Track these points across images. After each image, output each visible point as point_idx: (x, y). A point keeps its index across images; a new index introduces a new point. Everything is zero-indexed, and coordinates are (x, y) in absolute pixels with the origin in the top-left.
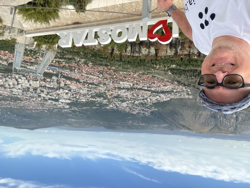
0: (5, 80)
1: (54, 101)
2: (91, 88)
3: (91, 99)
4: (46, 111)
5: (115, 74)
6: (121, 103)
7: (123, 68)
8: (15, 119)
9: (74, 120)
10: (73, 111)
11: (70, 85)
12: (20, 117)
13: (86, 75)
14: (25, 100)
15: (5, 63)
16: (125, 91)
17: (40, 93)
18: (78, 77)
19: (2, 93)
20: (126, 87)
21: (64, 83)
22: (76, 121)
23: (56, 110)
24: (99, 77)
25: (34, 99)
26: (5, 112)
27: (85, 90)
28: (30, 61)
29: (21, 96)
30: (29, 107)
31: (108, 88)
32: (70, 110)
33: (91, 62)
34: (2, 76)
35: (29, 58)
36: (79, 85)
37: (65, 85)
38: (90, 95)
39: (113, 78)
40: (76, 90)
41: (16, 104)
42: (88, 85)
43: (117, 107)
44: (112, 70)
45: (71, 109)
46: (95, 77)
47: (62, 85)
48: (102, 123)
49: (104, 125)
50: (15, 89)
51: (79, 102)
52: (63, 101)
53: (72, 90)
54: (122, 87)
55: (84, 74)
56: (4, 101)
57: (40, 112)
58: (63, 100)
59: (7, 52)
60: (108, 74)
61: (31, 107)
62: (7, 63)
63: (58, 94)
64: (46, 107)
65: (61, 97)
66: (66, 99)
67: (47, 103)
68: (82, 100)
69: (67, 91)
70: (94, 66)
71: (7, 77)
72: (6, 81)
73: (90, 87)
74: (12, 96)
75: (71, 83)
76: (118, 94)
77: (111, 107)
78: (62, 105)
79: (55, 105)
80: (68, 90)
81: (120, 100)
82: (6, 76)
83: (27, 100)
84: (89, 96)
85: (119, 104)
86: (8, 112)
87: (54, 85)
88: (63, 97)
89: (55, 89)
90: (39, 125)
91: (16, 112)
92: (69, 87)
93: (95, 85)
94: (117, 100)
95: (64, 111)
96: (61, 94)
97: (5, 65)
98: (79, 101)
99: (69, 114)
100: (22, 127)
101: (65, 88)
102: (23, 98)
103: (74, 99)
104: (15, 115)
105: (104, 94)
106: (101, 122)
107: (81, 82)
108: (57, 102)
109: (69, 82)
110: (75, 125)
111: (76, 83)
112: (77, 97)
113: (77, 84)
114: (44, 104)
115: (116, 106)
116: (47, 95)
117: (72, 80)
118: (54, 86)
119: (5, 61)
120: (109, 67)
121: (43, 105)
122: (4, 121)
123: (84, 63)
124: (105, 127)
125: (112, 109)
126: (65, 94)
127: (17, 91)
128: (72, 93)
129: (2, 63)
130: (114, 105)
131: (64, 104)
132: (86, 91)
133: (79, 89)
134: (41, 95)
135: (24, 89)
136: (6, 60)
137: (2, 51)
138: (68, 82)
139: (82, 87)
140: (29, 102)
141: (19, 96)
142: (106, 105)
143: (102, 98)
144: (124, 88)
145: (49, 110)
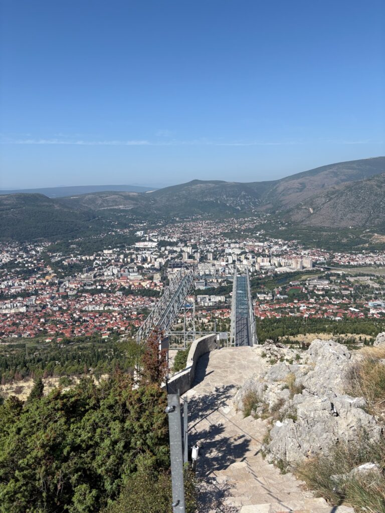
0: (255, 266)
1: (167, 241)
2: (95, 282)
3: (92, 258)
4: (178, 219)
5: (42, 327)
6: (16, 260)
7: (23, 346)
8: (227, 197)
9: (120, 207)
10: (126, 226)
11: (141, 280)
12: (219, 202)
13: (111, 308)
14: (218, 235)
15: (261, 297)
16: (9, 290)
17: (194, 252)
18: (129, 301)
19: (255, 242)
20: (9, 301)
21: (154, 281)
22: (116, 205)
23: (160, 224)
24: (81, 311)
25: (202, 239)
26: (245, 209)
27: (109, 274)
28: (223, 311)
29: (225, 242)
30: (207, 224)
31: (56, 289)
32: (133, 227)
33: (104, 339)
34: (262, 273)
35: (226, 316)
36: (123, 283)
37: (151, 278)
38: (94, 265)
39: (46, 315)
40: (129, 272)
41: (230, 226)
42: (104, 288)
43: (26, 248)
44: (51, 335)
45: (131, 229)
46: (90, 309)
47: (157, 277)
48: (56, 206)
49: (51, 204)
50: (236, 253)
51: (118, 247)
52: (149, 244)
53: (136, 269)
54: (19, 299)
55: (116, 309)
56: (250, 229)
57: (187, 216)
58: (150, 246)
59: (262, 318)
60: (61, 322)
61: (205, 223)
62: (258, 297)
63: (161, 256)
64: (180, 227)
65: (155, 253)
66: (145, 250)
67: (179, 235)
68: (111, 251)
69: (146, 266)
70: (96, 333)
71: (253, 273)
72: (253, 265)
73: (97, 284)
74: (239, 239)
75: (140, 284)
76: (27, 281)
77: (39, 246)
78: (151, 235)
79: (163, 235)
80: (144, 268)
81: (20, 267)
82: (255, 274)
83: (215, 236)
84: (96, 264)
85: (21, 257)
86: (240, 209)
87: (174, 274)
88: (150, 252)
89: (169, 266)
90: (184, 192)
91: (227, 211)
92: (143, 274)
93: (87, 291)
94: (26, 265)
95: (145, 224)
96: (156, 257)
97: (260, 293)
98: (118, 249)
99: (134, 219)
100: (213, 185)
101: (151, 271)
102: (221, 239)
103: (128, 252)
104: (228, 204)
105: (63, 274)
106: (58, 208)
107: (120, 290)
108: (161, 241)
109: (144, 285)
110: (116, 196)
111: (130, 286)
112: (122, 256)
113: (128, 284)
114: (184, 233)
115: (27, 252)
116: (182, 251)
117: (139, 290)
118: (172, 271)
119: (262, 300)
120: (59, 339)
121: (186, 231)
122: (243, 193)
123: (120, 334)
124: (47, 199)
125: (36, 242)
126: (149, 260)
127: (233, 249)
128: (135, 264)
129: (265, 295)
130: (34, 253)
131: (147, 239)
132: (105, 274)
133: (121, 275)
134: (192, 249)
135: (223, 256)
136: (261, 302)
137: (270, 317)
138: (146, 284)
139: (116, 279)
140: (211, 233)
141: (228, 240)
142: (53, 250)
143: (65, 263)
144: (14, 297)
145: (174, 222)
